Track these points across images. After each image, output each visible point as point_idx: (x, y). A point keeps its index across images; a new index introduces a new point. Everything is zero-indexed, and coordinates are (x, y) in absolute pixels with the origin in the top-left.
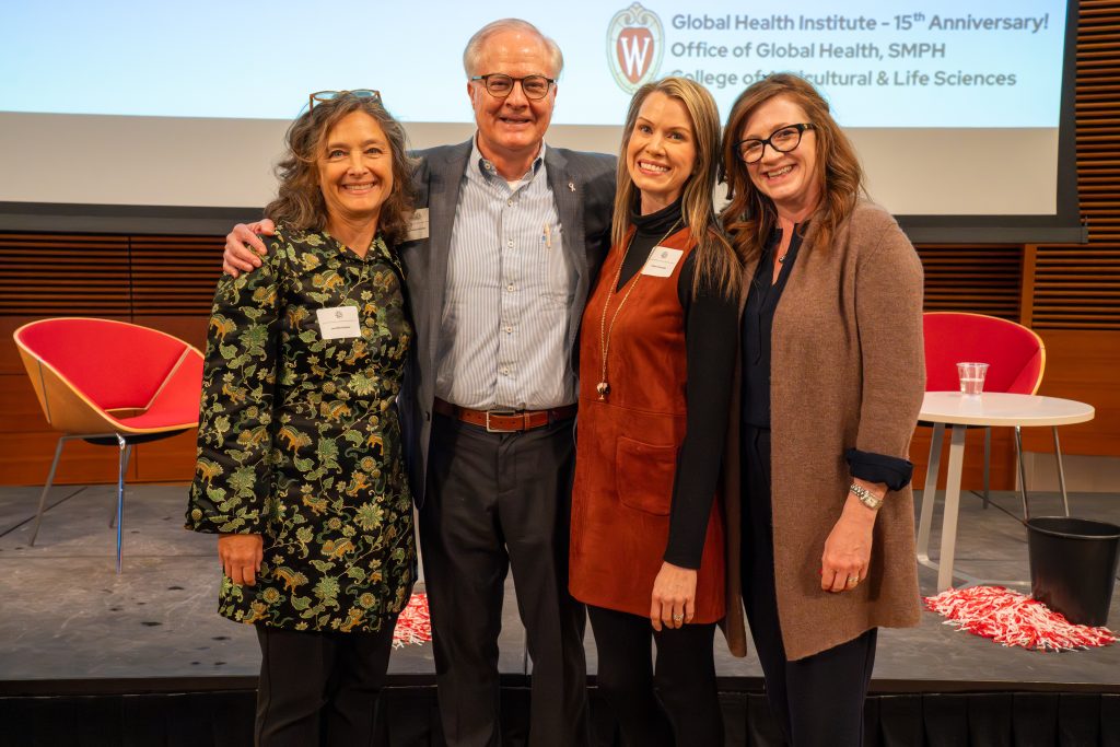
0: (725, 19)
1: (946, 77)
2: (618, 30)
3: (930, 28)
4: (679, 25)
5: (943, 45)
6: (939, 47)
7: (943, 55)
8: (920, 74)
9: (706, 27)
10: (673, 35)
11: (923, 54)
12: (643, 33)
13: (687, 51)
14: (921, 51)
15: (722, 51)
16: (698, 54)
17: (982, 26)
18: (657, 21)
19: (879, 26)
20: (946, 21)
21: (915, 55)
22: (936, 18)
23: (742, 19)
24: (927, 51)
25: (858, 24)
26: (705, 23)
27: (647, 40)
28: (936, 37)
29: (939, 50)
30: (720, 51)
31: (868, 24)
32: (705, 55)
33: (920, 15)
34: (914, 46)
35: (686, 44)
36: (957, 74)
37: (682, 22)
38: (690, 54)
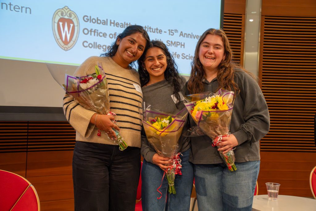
0: (106, 20)
1: (185, 56)
2: (57, 18)
3: (180, 36)
4: (86, 20)
5: (184, 43)
6: (183, 44)
7: (184, 47)
8: (177, 54)
9: (98, 23)
10: (84, 25)
11: (178, 46)
12: (70, 21)
13: (90, 32)
14: (177, 45)
15: (105, 35)
16: (95, 35)
17: (196, 38)
18: (76, 17)
19: (163, 33)
20: (185, 34)
21: (175, 46)
22: (182, 32)
23: (112, 22)
24: (179, 45)
25: (156, 30)
26: (97, 21)
27: (72, 25)
28: (182, 40)
29: (183, 45)
30: (104, 35)
31: (159, 31)
32: (97, 36)
33: (177, 30)
34: (175, 42)
35: (89, 30)
36: (188, 55)
37: (87, 19)
38: (91, 34)
